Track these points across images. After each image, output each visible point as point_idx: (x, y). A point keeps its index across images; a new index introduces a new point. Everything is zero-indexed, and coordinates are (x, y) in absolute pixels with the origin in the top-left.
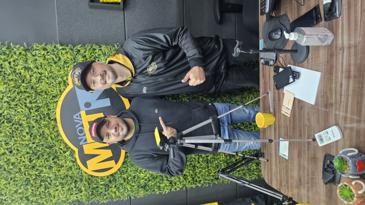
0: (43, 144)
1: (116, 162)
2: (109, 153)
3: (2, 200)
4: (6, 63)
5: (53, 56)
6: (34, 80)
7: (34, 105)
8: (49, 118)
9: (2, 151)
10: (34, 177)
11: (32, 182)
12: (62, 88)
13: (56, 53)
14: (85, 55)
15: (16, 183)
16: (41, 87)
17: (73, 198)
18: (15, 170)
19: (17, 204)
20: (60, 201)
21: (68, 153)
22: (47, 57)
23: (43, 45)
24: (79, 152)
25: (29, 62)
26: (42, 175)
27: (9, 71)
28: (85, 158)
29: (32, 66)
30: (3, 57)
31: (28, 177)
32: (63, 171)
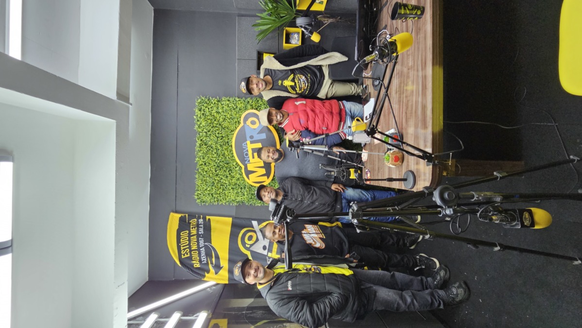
0: (223, 161)
1: (268, 178)
2: (263, 171)
3: (198, 194)
4: (207, 109)
5: (233, 105)
6: (221, 120)
7: (220, 135)
8: (228, 145)
9: (201, 163)
10: (217, 181)
11: (215, 184)
12: (237, 125)
13: (235, 103)
14: (252, 105)
15: (207, 184)
16: (225, 124)
17: (239, 199)
18: (207, 175)
19: (206, 198)
20: (231, 200)
21: (238, 168)
22: (230, 105)
23: (228, 98)
24: (245, 169)
25: (219, 109)
26: (222, 181)
27: (208, 114)
28: (248, 172)
29: (220, 111)
30: (205, 105)
31: (214, 181)
32: (234, 180)
